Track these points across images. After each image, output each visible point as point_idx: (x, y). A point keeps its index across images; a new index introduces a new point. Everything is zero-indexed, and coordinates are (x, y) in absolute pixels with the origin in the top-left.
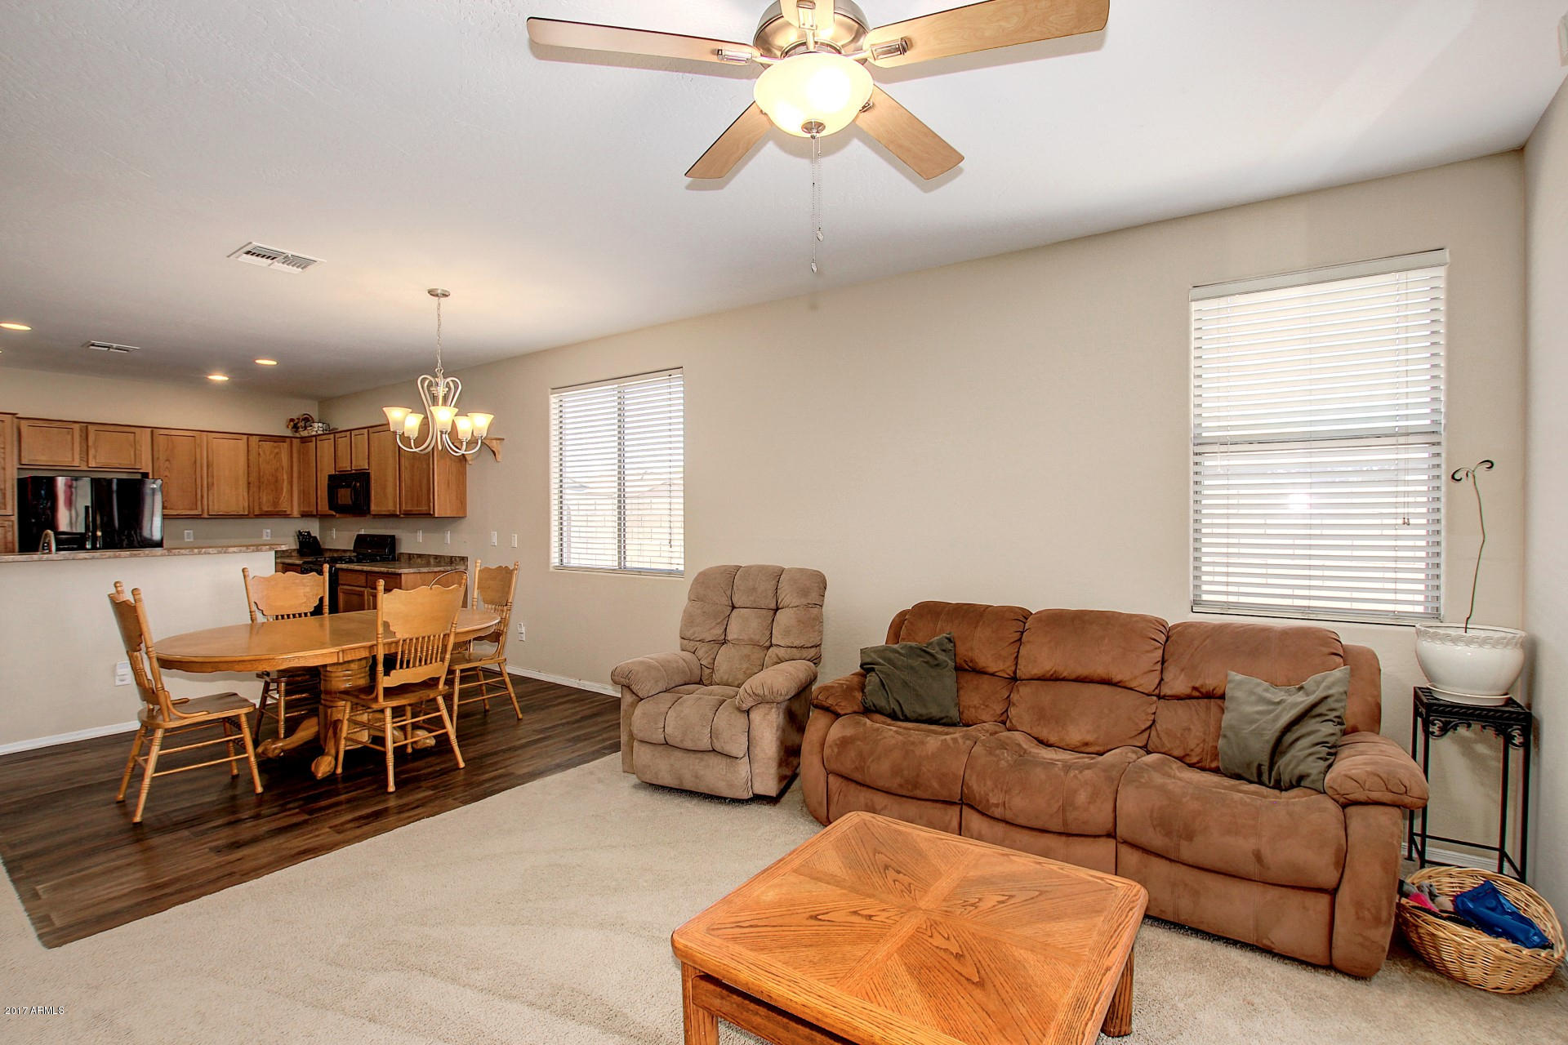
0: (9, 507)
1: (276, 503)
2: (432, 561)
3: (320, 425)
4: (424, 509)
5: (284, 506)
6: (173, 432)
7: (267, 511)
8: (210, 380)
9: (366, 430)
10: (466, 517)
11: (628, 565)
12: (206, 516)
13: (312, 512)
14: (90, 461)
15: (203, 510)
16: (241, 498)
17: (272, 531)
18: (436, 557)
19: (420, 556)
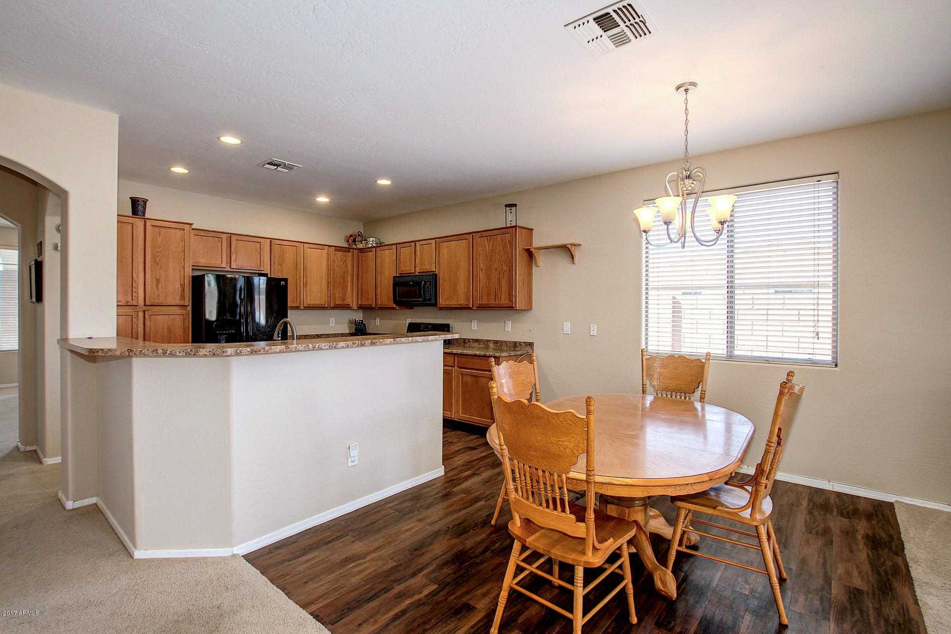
0: (187, 299)
1: (343, 299)
2: (491, 345)
3: (374, 239)
4: (504, 301)
5: (348, 301)
6: (284, 243)
7: (338, 305)
8: (318, 201)
9: (434, 240)
10: (531, 309)
11: (736, 353)
12: (302, 308)
13: (371, 305)
14: (232, 264)
15: (300, 304)
16: (324, 295)
17: (335, 320)
18: (496, 342)
19: (477, 341)
